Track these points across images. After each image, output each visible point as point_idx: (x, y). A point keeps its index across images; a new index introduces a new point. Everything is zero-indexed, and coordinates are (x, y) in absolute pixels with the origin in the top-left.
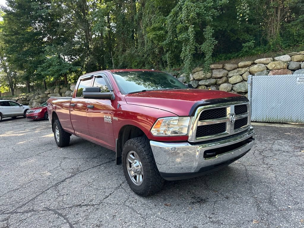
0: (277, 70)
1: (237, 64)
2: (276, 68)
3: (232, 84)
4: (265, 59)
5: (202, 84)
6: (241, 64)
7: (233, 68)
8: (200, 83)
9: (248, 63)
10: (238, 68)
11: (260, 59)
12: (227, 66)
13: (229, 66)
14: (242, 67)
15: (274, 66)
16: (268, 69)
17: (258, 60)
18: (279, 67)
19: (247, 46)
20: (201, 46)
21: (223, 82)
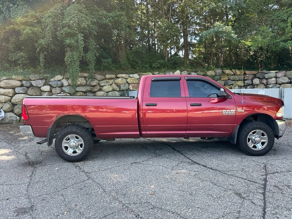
0: (134, 84)
1: (105, 75)
2: (133, 82)
3: (107, 92)
4: (125, 75)
5: (80, 90)
6: (108, 76)
7: (102, 79)
8: (78, 89)
9: (113, 76)
10: (106, 79)
11: (122, 75)
12: (97, 76)
13: (99, 77)
14: (109, 79)
15: (132, 81)
16: (127, 83)
17: (121, 75)
18: (134, 82)
19: (107, 62)
20: (86, 55)
21: (98, 89)
